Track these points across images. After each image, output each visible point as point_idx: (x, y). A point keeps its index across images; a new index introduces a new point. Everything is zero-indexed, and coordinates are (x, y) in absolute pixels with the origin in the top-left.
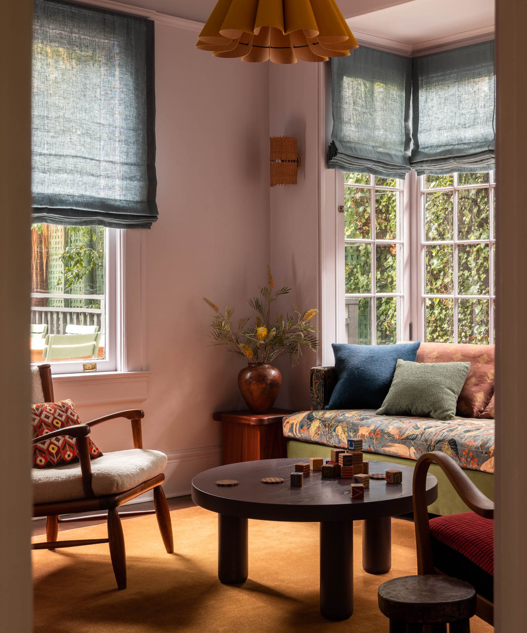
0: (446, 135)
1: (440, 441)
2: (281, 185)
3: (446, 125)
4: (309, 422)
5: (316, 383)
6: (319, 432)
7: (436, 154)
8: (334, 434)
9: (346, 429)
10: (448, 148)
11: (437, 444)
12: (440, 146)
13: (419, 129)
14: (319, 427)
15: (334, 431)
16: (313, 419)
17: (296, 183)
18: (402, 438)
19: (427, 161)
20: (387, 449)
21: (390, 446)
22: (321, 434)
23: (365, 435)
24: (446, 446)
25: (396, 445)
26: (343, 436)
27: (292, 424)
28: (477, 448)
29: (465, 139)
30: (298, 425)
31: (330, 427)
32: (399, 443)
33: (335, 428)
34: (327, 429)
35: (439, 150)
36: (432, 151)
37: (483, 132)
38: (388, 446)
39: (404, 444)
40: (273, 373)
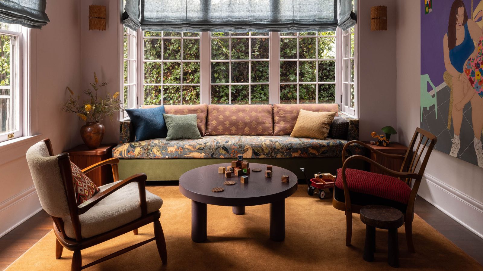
0: (161, 14)
1: (217, 148)
2: (95, 30)
3: (161, 10)
4: (133, 149)
5: (124, 129)
6: (141, 153)
7: (157, 22)
8: (151, 153)
9: (159, 150)
10: (162, 20)
11: (216, 150)
12: (158, 19)
13: (145, 10)
14: (141, 151)
15: (151, 151)
16: (135, 147)
17: (105, 30)
18: (196, 149)
19: (151, 25)
20: (187, 156)
21: (190, 154)
22: (143, 154)
23: (173, 151)
24: (222, 150)
25: (193, 153)
26: (158, 153)
27: (121, 152)
28: (238, 149)
29: (171, 17)
30: (126, 151)
31: (148, 150)
32: (195, 152)
33: (152, 150)
34: (146, 151)
35: (158, 20)
36: (154, 21)
37: (181, 15)
38: (188, 154)
39: (198, 152)
40: (101, 126)
